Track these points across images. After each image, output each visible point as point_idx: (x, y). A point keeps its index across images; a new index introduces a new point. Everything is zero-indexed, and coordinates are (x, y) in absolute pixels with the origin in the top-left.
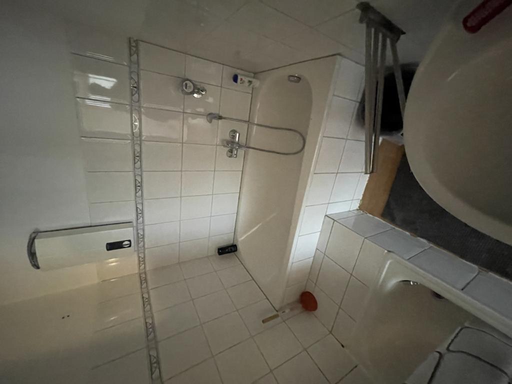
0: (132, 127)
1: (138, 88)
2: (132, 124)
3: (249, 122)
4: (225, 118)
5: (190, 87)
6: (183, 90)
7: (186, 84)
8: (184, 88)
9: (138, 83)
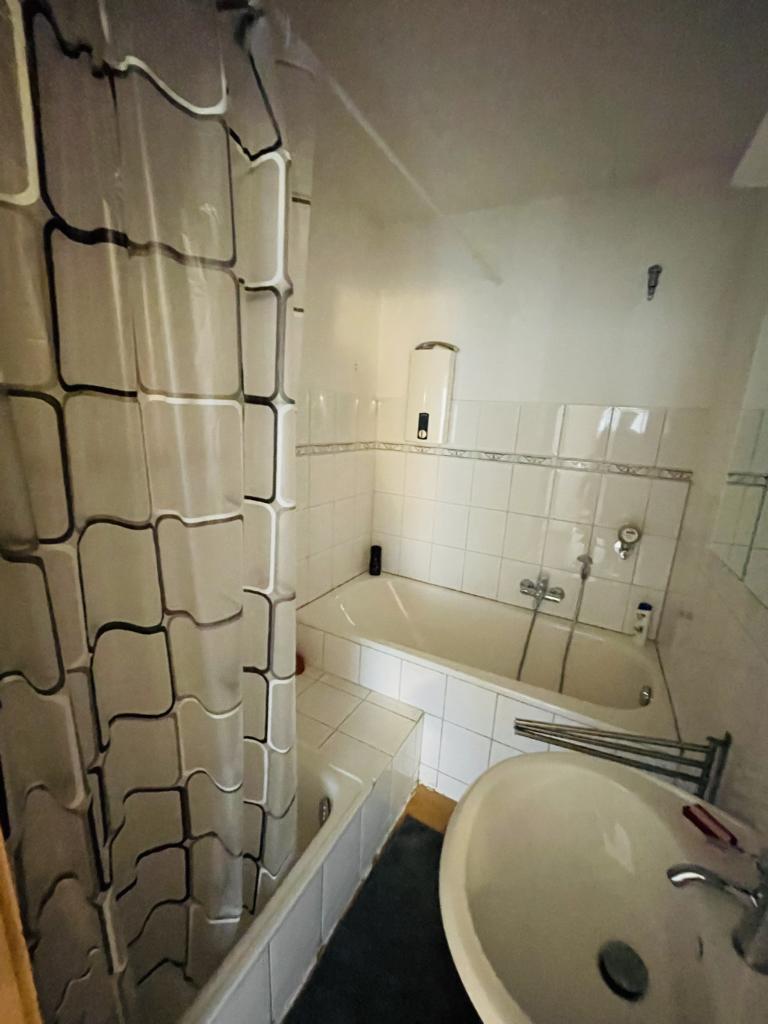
0: (576, 459)
1: (627, 473)
2: (580, 460)
3: (575, 622)
4: (583, 583)
5: (630, 538)
6: (624, 528)
7: (633, 533)
8: (628, 530)
9: (634, 474)
